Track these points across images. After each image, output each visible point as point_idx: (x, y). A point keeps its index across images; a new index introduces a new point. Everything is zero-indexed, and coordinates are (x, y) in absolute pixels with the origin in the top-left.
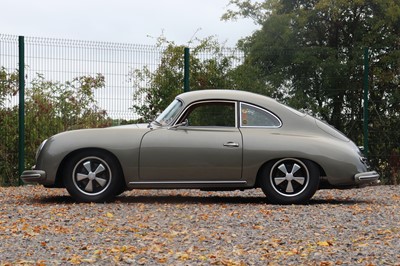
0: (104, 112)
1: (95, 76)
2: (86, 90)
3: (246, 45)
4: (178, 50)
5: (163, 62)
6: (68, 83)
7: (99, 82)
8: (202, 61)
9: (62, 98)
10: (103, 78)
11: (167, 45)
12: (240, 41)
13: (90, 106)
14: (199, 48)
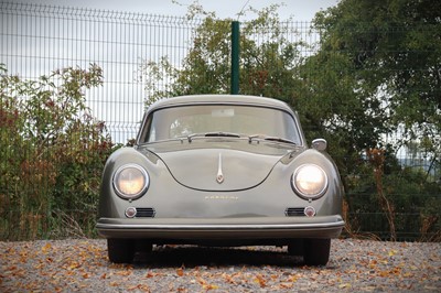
0: (102, 125)
1: (86, 68)
2: (73, 90)
3: (328, 21)
4: (221, 25)
5: (197, 44)
6: (44, 78)
7: (94, 77)
8: (258, 44)
9: (35, 103)
10: (99, 70)
11: (205, 17)
12: (318, 15)
13: (80, 115)
14: (254, 23)
